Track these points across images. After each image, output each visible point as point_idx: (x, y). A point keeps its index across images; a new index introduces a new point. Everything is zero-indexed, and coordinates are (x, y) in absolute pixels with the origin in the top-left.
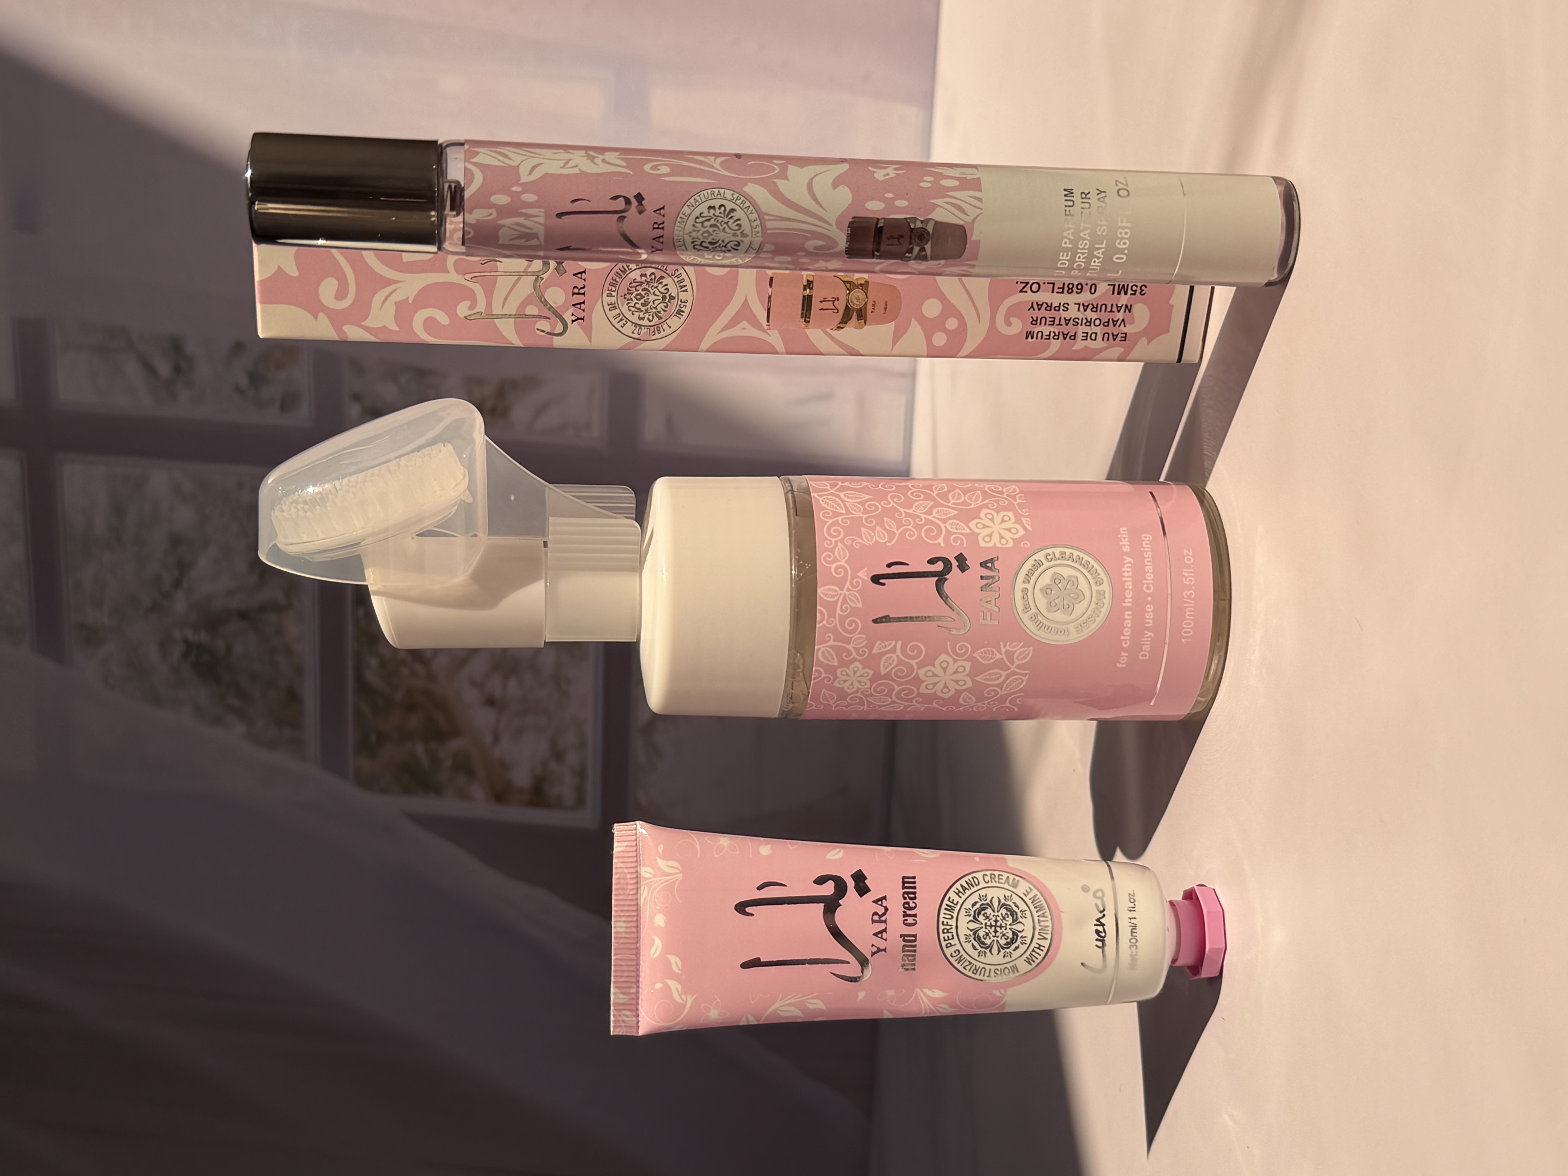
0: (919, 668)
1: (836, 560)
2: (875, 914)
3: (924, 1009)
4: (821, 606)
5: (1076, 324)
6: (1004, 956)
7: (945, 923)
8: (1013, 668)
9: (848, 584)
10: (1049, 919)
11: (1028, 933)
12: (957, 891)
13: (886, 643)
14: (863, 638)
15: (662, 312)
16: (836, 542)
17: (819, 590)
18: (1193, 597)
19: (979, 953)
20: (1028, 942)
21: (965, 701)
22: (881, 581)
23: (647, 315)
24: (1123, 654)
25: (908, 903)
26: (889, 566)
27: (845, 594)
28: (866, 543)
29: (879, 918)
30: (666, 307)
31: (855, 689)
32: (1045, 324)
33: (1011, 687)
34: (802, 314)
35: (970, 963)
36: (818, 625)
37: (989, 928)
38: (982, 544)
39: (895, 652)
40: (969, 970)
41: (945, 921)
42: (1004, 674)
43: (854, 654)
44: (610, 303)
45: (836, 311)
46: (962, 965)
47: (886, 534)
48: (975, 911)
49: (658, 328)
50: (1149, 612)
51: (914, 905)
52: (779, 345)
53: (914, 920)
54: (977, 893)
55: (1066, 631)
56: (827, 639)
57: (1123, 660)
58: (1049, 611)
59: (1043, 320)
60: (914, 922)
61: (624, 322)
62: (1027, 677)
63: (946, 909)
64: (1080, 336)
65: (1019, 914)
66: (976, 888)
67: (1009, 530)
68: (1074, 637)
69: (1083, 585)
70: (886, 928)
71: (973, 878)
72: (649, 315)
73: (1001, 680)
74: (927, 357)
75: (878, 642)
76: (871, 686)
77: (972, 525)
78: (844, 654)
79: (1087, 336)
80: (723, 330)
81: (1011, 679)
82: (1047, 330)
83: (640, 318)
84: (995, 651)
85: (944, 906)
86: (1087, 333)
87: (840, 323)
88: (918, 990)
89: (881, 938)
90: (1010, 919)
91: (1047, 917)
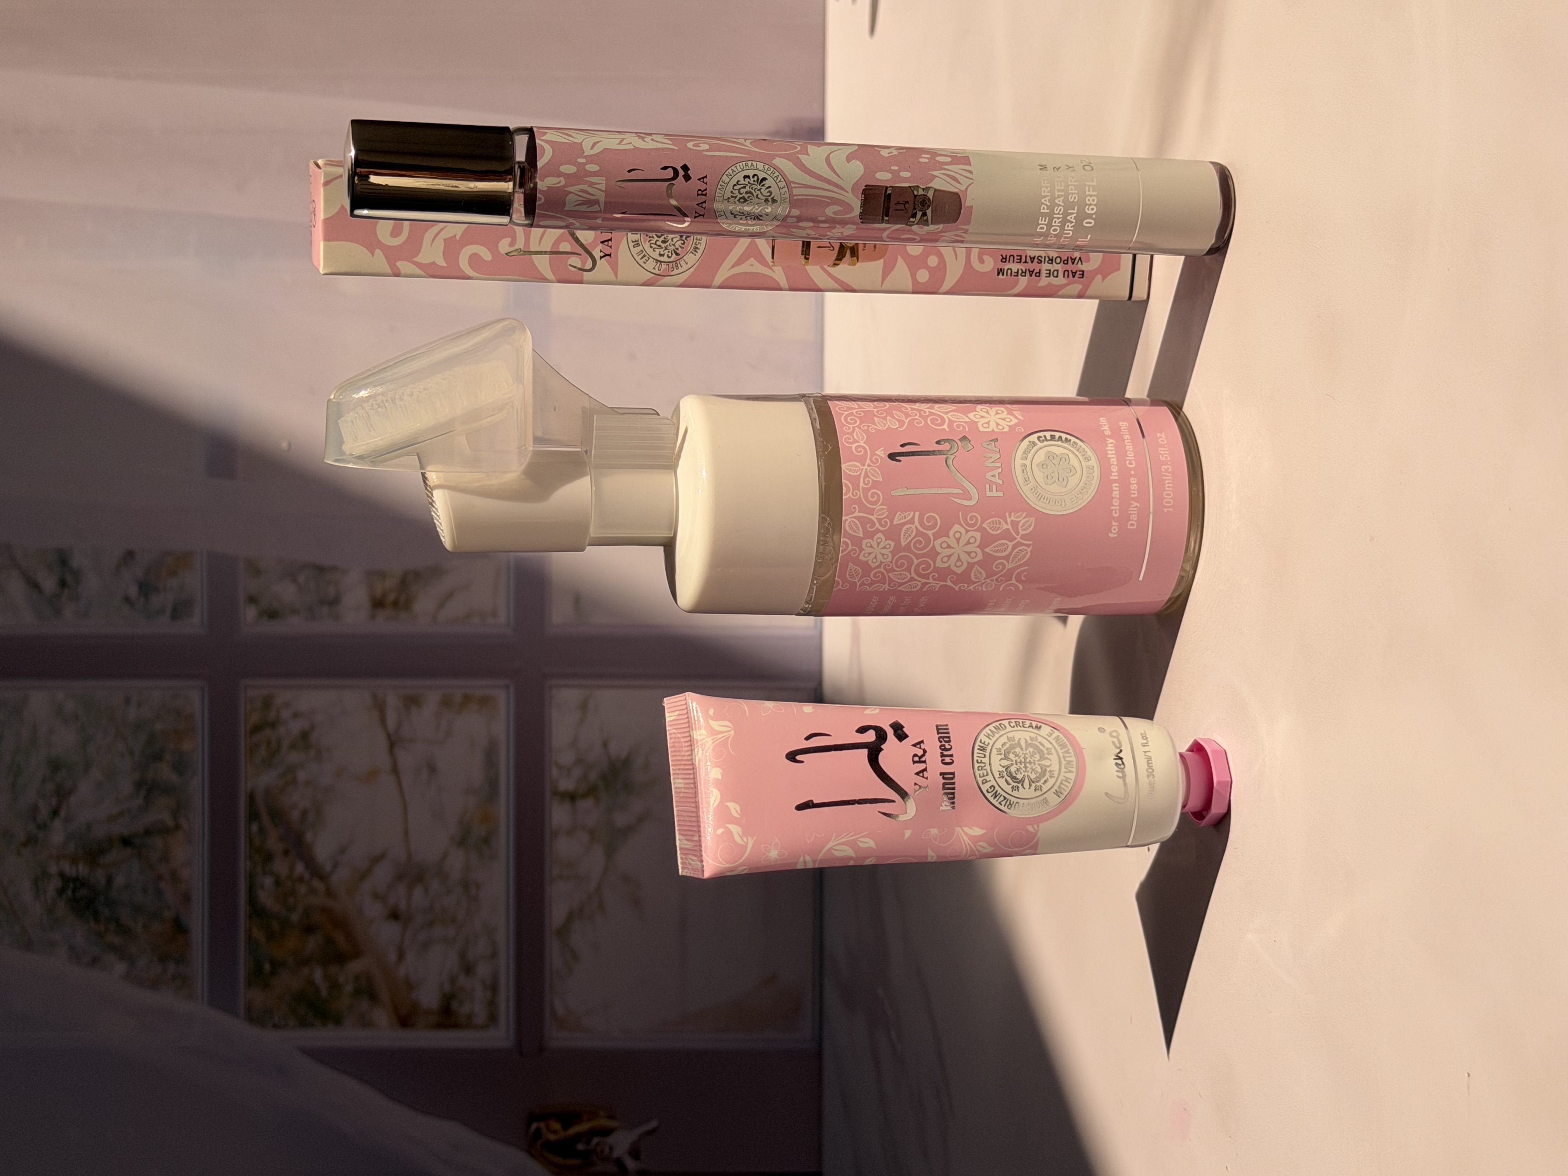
0: (934, 540)
1: (855, 441)
2: (915, 755)
3: (965, 849)
4: (844, 479)
5: (1039, 262)
6: (1035, 790)
7: (979, 761)
8: (1018, 539)
9: (868, 461)
10: (1072, 754)
11: (1055, 767)
12: (987, 735)
13: (906, 514)
14: (883, 509)
15: (680, 249)
16: (854, 428)
17: (843, 466)
18: (1170, 470)
19: (1013, 787)
20: (1056, 775)
21: (975, 576)
22: (898, 458)
23: (666, 251)
24: (1114, 523)
25: (944, 745)
26: (902, 446)
27: (866, 469)
28: (880, 428)
29: (919, 759)
30: (684, 244)
31: (878, 563)
32: (1013, 262)
33: (1017, 559)
34: (803, 251)
35: (1005, 798)
36: (844, 497)
37: (1019, 764)
38: (981, 429)
39: (913, 523)
40: (1005, 806)
41: (980, 759)
42: (1011, 544)
43: (877, 525)
44: (634, 240)
45: (832, 248)
46: (997, 801)
47: (897, 423)
48: (1005, 750)
49: (676, 264)
50: (1133, 484)
51: (949, 747)
52: (783, 283)
53: (951, 759)
54: (1005, 736)
55: (1063, 501)
56: (854, 510)
57: (1115, 529)
58: (1047, 484)
59: (1012, 258)
60: (951, 761)
61: (646, 258)
62: (1031, 548)
63: (978, 749)
64: (1044, 273)
65: (1045, 752)
66: (1003, 732)
67: (1004, 419)
68: (1069, 507)
69: (1074, 461)
70: (926, 767)
71: (1000, 724)
72: (669, 252)
73: (1006, 553)
74: (914, 292)
75: (899, 513)
76: (893, 558)
77: (971, 415)
78: (869, 525)
79: (1050, 274)
80: (733, 266)
81: (1016, 550)
82: (1015, 267)
83: (661, 255)
84: (1001, 521)
85: (977, 747)
86: (1050, 270)
87: (836, 260)
88: (958, 829)
89: (923, 777)
90: (1038, 756)
91: (1070, 753)
